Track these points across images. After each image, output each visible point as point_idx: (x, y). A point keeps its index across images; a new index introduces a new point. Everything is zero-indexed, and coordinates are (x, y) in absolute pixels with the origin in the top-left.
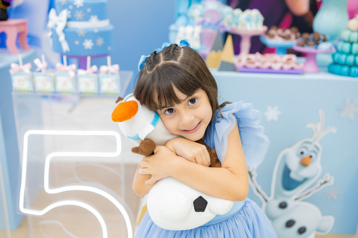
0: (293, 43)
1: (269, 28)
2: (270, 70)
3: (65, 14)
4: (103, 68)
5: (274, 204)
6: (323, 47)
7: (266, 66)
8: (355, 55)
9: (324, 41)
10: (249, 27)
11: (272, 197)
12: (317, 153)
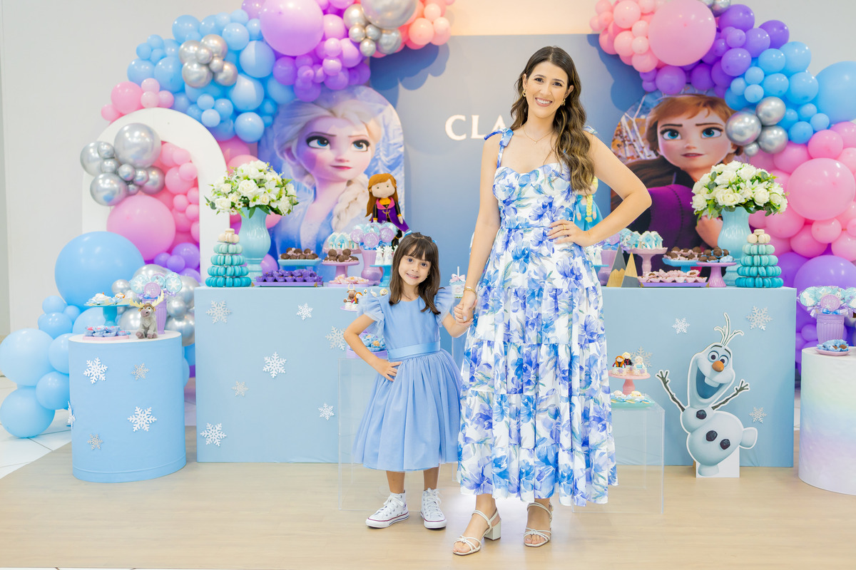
0: (696, 260)
2: (674, 284)
6: (725, 260)
7: (669, 280)
8: (757, 266)
9: (725, 255)
10: (649, 248)
11: (689, 405)
12: (729, 357)
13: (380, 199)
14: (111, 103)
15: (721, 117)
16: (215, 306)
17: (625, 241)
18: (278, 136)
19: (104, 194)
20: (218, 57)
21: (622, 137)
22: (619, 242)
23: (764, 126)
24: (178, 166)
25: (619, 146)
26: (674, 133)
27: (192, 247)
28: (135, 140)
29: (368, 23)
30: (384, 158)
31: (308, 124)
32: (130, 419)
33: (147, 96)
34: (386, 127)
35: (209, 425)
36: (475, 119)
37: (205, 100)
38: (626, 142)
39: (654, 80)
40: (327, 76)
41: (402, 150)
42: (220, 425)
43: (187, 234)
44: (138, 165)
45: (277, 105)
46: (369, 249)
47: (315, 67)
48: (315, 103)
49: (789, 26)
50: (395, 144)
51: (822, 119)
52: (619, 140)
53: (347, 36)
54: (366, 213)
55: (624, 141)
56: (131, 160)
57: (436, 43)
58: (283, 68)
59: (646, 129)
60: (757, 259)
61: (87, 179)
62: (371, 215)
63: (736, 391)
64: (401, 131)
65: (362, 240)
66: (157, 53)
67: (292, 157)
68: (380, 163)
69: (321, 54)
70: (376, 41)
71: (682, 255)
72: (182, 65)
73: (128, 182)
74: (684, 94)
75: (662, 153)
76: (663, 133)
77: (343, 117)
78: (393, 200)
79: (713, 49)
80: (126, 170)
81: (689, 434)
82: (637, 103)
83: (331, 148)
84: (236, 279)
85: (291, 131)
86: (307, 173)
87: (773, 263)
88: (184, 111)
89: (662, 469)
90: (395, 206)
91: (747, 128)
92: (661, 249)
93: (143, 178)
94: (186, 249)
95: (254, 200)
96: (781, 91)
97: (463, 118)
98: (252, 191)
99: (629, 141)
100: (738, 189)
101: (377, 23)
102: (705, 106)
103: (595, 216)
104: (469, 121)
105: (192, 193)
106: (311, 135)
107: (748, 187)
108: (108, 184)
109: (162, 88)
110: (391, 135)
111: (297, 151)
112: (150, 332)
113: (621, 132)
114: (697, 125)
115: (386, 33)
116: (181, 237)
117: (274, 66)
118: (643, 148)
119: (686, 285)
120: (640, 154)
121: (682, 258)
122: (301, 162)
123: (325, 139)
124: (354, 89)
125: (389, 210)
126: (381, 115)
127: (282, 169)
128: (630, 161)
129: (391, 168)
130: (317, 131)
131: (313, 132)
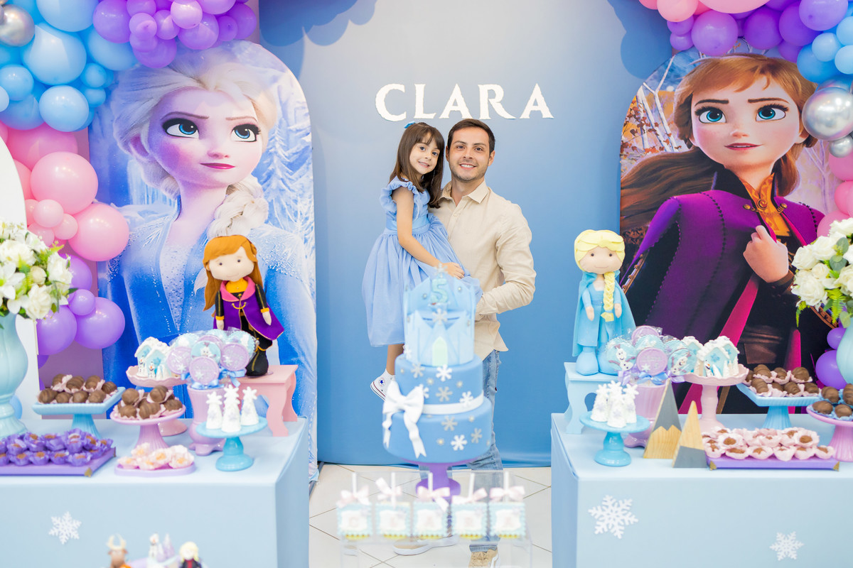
0: (801, 399)
2: (774, 463)
3: (419, 393)
4: (496, 493)
7: (763, 453)
13: (226, 283)
15: (785, 88)
17: (676, 366)
18: (118, 118)
21: (637, 119)
22: (666, 369)
25: (633, 132)
26: (715, 114)
30: (281, 152)
31: (165, 100)
34: (284, 106)
36: (420, 89)
38: (645, 127)
39: (689, 33)
40: (180, 30)
41: (308, 139)
46: (202, 387)
47: (159, 14)
48: (173, 66)
50: (298, 131)
52: (633, 124)
55: (641, 126)
58: (109, 18)
59: (674, 106)
64: (307, 111)
65: (188, 367)
67: (142, 151)
68: (276, 159)
71: (774, 384)
74: (732, 54)
75: (697, 142)
76: (699, 113)
77: (217, 89)
78: (252, 283)
82: (662, 67)
83: (201, 137)
85: (139, 110)
86: (165, 175)
90: (256, 295)
91: (837, 114)
92: (737, 373)
97: (401, 88)
99: (648, 125)
102: (763, 72)
103: (619, 313)
104: (411, 93)
106: (170, 117)
110: (291, 116)
111: (149, 141)
113: (637, 112)
114: (750, 101)
117: (94, 12)
118: (669, 135)
119: (795, 463)
120: (665, 144)
121: (776, 391)
122: (156, 158)
123: (193, 124)
124: (232, 46)
125: (243, 302)
126: (275, 86)
127: (128, 169)
128: (650, 155)
129: (293, 166)
130: (179, 110)
131: (172, 113)
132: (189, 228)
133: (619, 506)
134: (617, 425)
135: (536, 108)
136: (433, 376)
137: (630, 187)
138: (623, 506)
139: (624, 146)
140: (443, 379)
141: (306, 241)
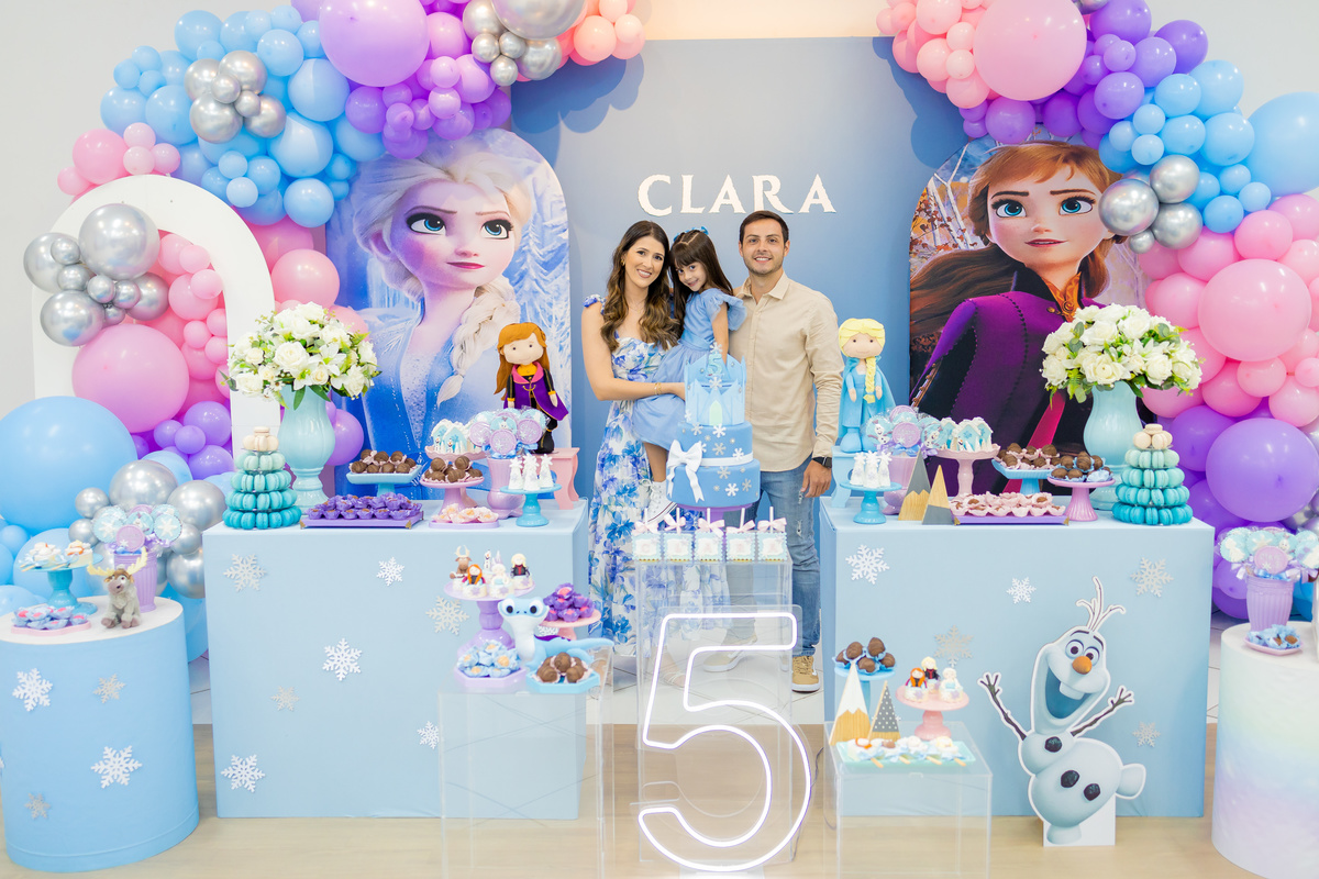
0: (1046, 471)
1: (1004, 447)
2: (1010, 519)
3: (698, 448)
4: (763, 524)
5: (1037, 742)
6: (1096, 477)
7: (1002, 512)
8: (1150, 489)
9: (1096, 469)
10: (970, 449)
11: (1033, 730)
12: (1100, 649)
13: (517, 366)
14: (73, 165)
15: (1091, 178)
16: (239, 562)
17: (930, 439)
18: (359, 212)
19: (63, 327)
20: (251, 90)
21: (928, 214)
22: (919, 443)
23: (1163, 205)
24: (191, 275)
25: (923, 227)
26: (1014, 207)
27: (218, 408)
28: (115, 234)
29: (503, 30)
30: (535, 250)
31: (410, 193)
32: (96, 768)
33: (134, 156)
34: (539, 199)
35: (235, 758)
36: (687, 180)
37: (232, 162)
38: (936, 222)
39: (983, 119)
40: (436, 120)
41: (565, 236)
42: (253, 758)
43: (209, 387)
44: (122, 275)
45: (355, 164)
46: (500, 457)
47: (416, 103)
48: (420, 158)
49: (1208, 29)
50: (554, 227)
51: (1258, 193)
52: (923, 219)
53: (469, 51)
54: (495, 389)
55: (932, 220)
56: (109, 268)
57: (620, 56)
58: (363, 107)
59: (969, 199)
60: (1148, 475)
61: (38, 298)
62: (504, 390)
63: (1111, 706)
64: (564, 205)
65: (487, 441)
66: (149, 79)
67: (383, 248)
68: (529, 258)
69: (425, 81)
70: (518, 61)
71: (1024, 459)
72: (192, 101)
73: (104, 305)
74: (1032, 141)
75: (994, 239)
76: (996, 206)
77: (467, 181)
78: (540, 368)
79: (1082, 73)
80: (100, 286)
81: (1033, 776)
82: (955, 157)
83: (448, 233)
84: (277, 514)
85: (381, 204)
86: (409, 275)
87: (1175, 483)
88: (198, 182)
89: (987, 824)
90: (544, 377)
91: (1134, 208)
92: (989, 449)
93: (130, 297)
94: (207, 413)
95: (303, 376)
96: (1192, 147)
97: (667, 179)
98: (297, 363)
99: (940, 220)
100: (1119, 356)
101: (518, 31)
102: (1066, 161)
103: (880, 394)
104: (677, 185)
105: (215, 319)
106: (414, 212)
107: (1136, 352)
108: (71, 310)
109: (159, 140)
110: (547, 211)
111: (392, 237)
112: (126, 617)
113: (927, 206)
114: (1053, 193)
115: (537, 46)
116: (200, 387)
117: (347, 101)
118: (963, 231)
119: (1030, 520)
120: (959, 241)
121: (1025, 465)
122: (399, 256)
123: (438, 218)
124: (483, 134)
125: (533, 384)
126: (530, 178)
127: (368, 268)
128: (942, 253)
129: (548, 266)
130: (425, 204)
131: (417, 207)
132: (432, 334)
133: (872, 554)
134: (872, 485)
135: (816, 202)
136: (710, 433)
137: (921, 288)
138: (876, 555)
139: (913, 242)
140: (719, 436)
141: (561, 349)
